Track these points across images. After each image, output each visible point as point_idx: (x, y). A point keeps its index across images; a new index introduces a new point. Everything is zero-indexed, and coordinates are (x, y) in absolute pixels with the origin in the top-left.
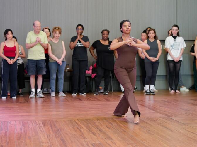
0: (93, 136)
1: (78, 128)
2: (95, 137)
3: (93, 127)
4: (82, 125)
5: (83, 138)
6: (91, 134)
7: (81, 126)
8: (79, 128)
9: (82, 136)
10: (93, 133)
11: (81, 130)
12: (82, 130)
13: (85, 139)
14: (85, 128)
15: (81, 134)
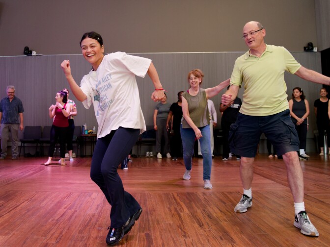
0: (199, 228)
1: (176, 210)
2: (202, 231)
3: (198, 208)
4: (182, 204)
5: (183, 234)
6: (196, 225)
7: (181, 206)
8: (178, 209)
9: (181, 229)
10: (199, 221)
11: (180, 213)
12: (182, 214)
13: (186, 237)
14: (186, 210)
15: (181, 223)
